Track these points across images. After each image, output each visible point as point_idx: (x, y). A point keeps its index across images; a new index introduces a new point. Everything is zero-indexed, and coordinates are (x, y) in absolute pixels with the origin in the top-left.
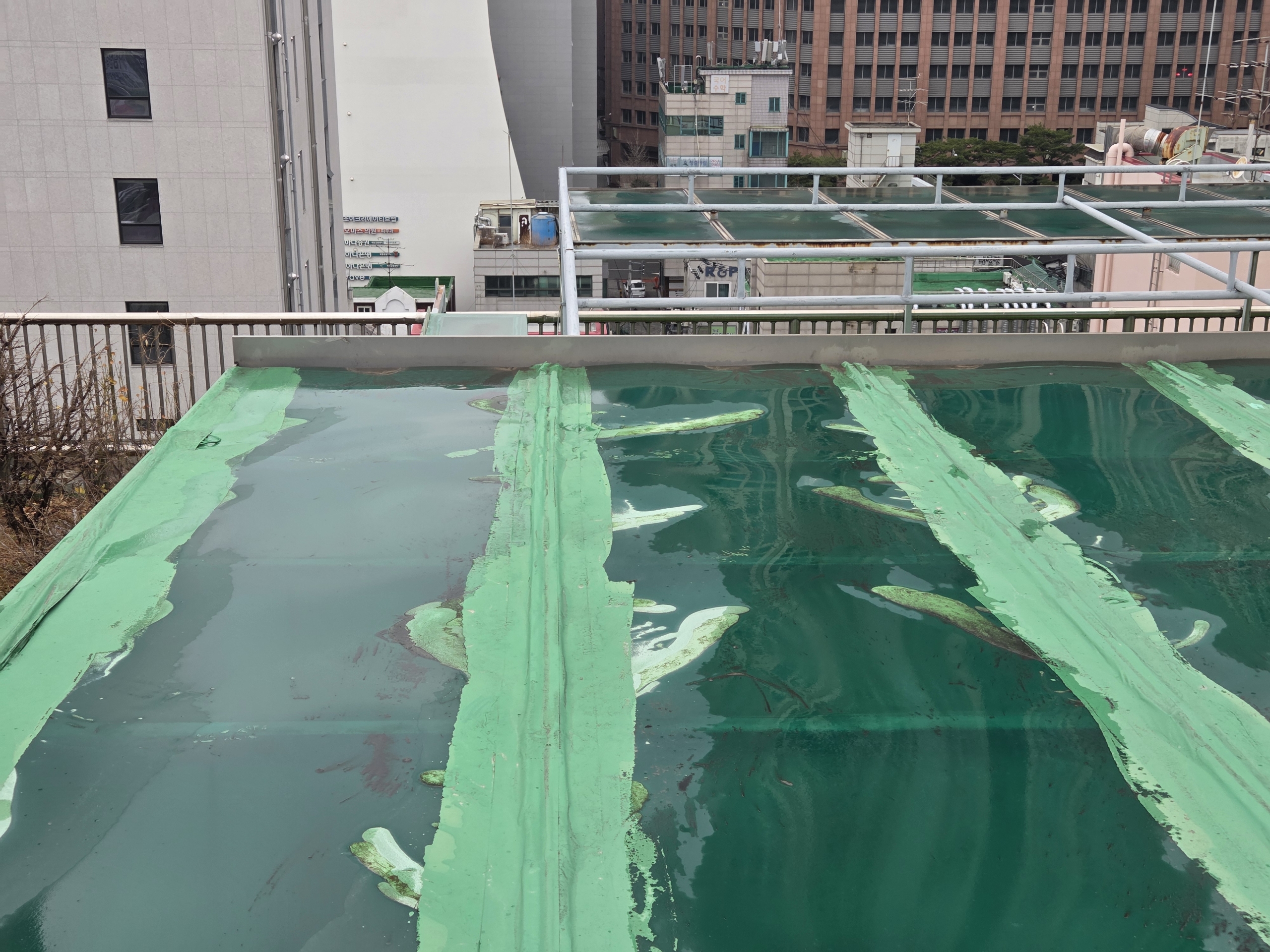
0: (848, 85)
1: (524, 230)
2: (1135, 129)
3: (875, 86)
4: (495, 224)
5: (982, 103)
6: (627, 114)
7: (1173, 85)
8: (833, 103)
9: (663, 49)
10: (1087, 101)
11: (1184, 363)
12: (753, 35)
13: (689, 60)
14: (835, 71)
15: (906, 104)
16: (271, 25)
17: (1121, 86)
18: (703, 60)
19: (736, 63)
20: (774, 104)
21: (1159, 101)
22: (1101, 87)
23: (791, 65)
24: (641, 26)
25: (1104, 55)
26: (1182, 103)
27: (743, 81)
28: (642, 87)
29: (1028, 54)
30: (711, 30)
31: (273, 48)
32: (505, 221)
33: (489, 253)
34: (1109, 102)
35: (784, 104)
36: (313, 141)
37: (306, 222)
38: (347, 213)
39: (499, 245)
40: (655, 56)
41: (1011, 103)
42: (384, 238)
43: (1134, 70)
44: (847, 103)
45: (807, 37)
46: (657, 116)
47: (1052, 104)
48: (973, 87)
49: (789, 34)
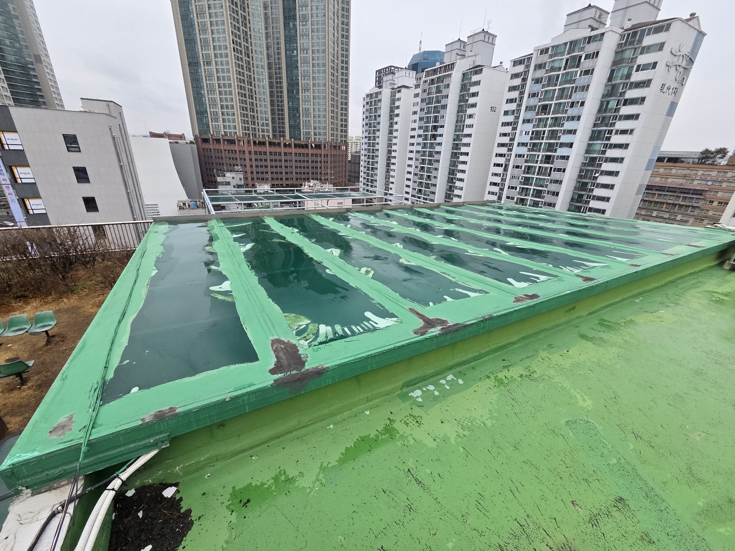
0: (255, 176)
1: (189, 206)
2: (309, 183)
3: (260, 176)
4: (182, 205)
5: (281, 179)
6: (209, 181)
7: (315, 176)
8: (253, 179)
9: (215, 168)
10: (301, 179)
11: (313, 214)
12: (234, 165)
13: (221, 170)
14: (252, 173)
15: (267, 179)
16: (120, 161)
17: (306, 176)
18: (224, 171)
19: (231, 171)
20: (241, 179)
21: (313, 179)
22: (303, 176)
23: (243, 171)
24: (209, 163)
25: (302, 170)
26: (317, 179)
27: (233, 174)
28: (211, 176)
29: (289, 170)
30: (225, 164)
31: (121, 167)
32: (184, 204)
33: (182, 211)
34: (304, 179)
35: (243, 179)
36: (135, 187)
37: (136, 205)
38: (146, 204)
39: (184, 209)
40: (213, 169)
41: (287, 179)
42: (155, 209)
43: (308, 173)
44: (255, 179)
45: (245, 166)
46: (216, 182)
47: (294, 179)
48: (279, 176)
49: (241, 165)
